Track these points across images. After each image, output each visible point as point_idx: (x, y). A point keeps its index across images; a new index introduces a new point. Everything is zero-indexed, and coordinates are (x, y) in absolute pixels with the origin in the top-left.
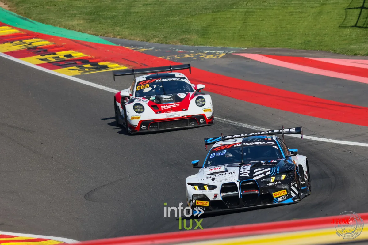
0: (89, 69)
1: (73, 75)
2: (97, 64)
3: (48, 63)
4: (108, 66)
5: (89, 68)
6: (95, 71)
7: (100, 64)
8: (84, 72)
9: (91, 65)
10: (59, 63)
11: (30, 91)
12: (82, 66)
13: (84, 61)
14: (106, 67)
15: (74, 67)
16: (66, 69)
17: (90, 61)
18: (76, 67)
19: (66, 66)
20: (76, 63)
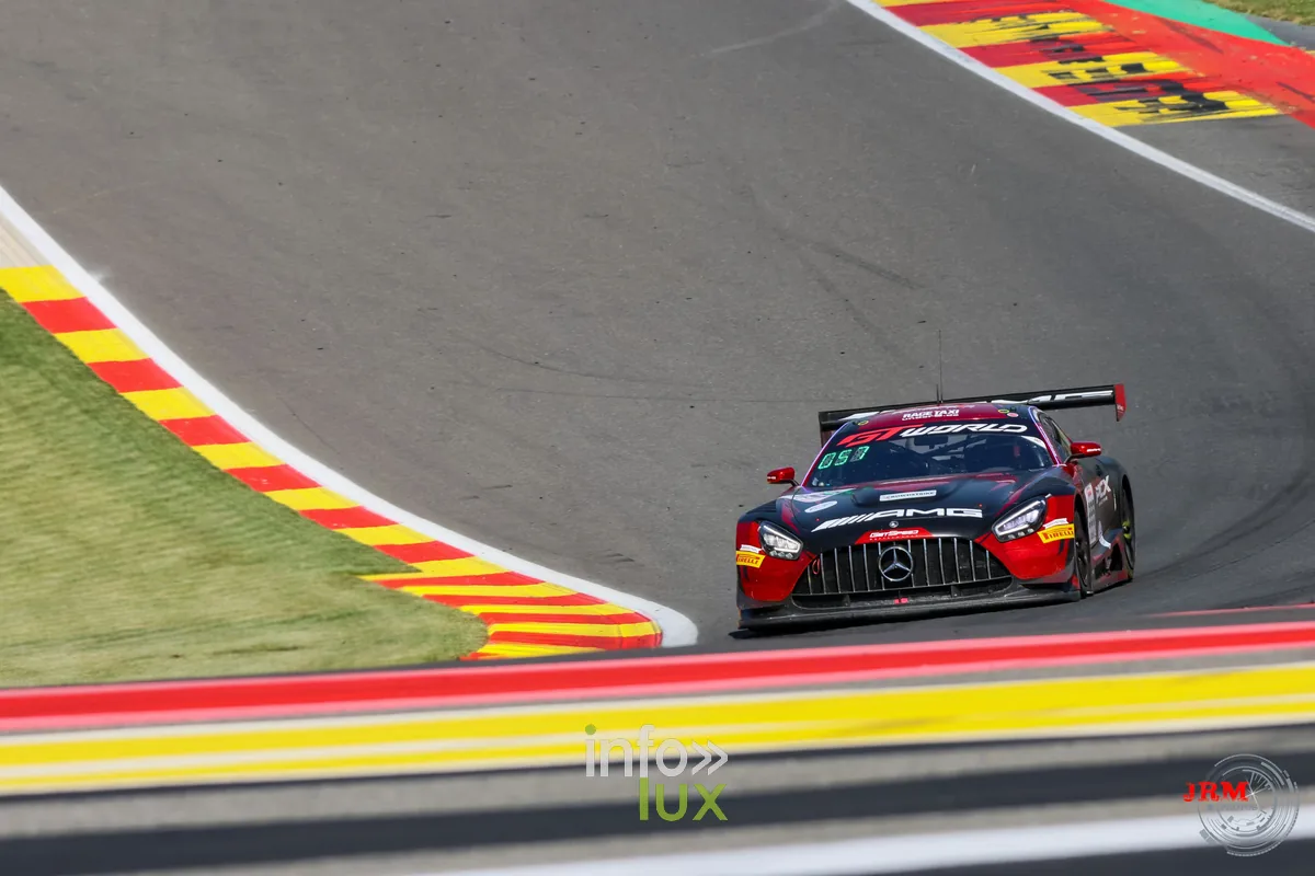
0: (1171, 110)
1: (1115, 124)
2: (1199, 98)
3: (1070, 85)
4: (1227, 104)
5: (1173, 108)
6: (1186, 116)
7: (1209, 96)
8: (1152, 119)
9: (1183, 98)
10: (1096, 86)
11: (974, 167)
12: (1157, 101)
13: (1169, 85)
14: (1220, 106)
15: (1134, 103)
16: (1108, 108)
17: (1186, 86)
18: (1140, 102)
19: (1110, 96)
20: (1144, 91)
